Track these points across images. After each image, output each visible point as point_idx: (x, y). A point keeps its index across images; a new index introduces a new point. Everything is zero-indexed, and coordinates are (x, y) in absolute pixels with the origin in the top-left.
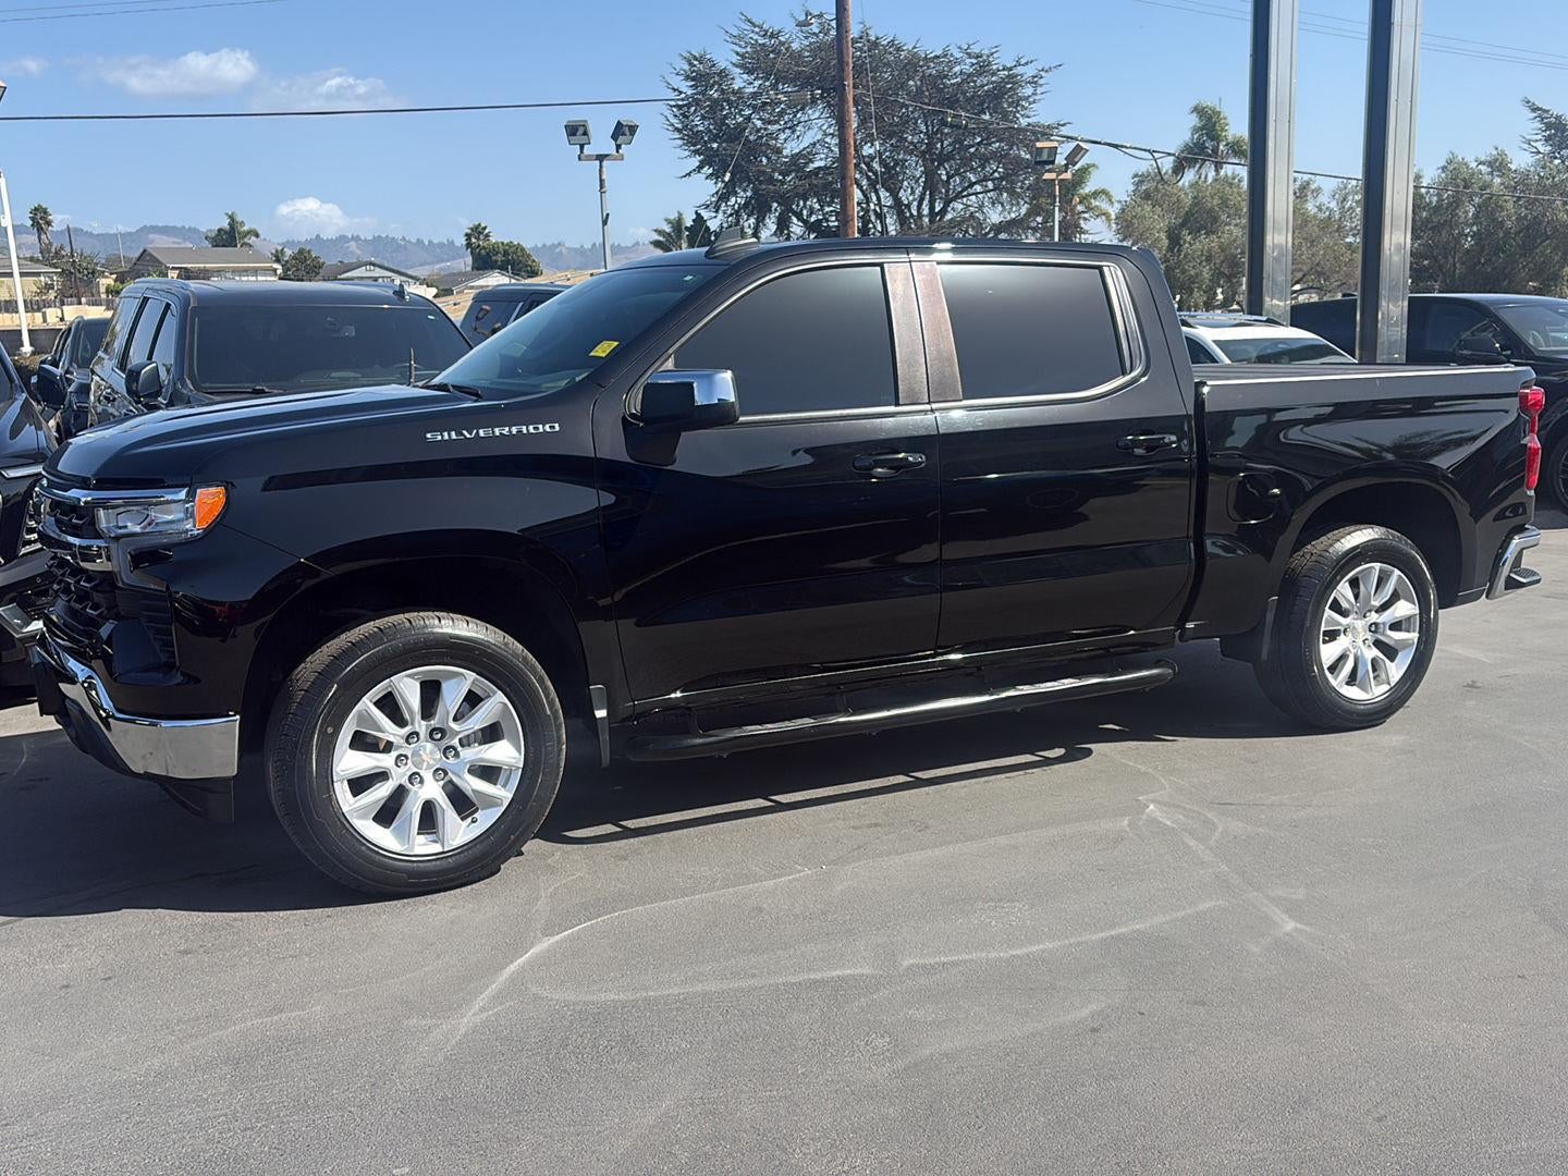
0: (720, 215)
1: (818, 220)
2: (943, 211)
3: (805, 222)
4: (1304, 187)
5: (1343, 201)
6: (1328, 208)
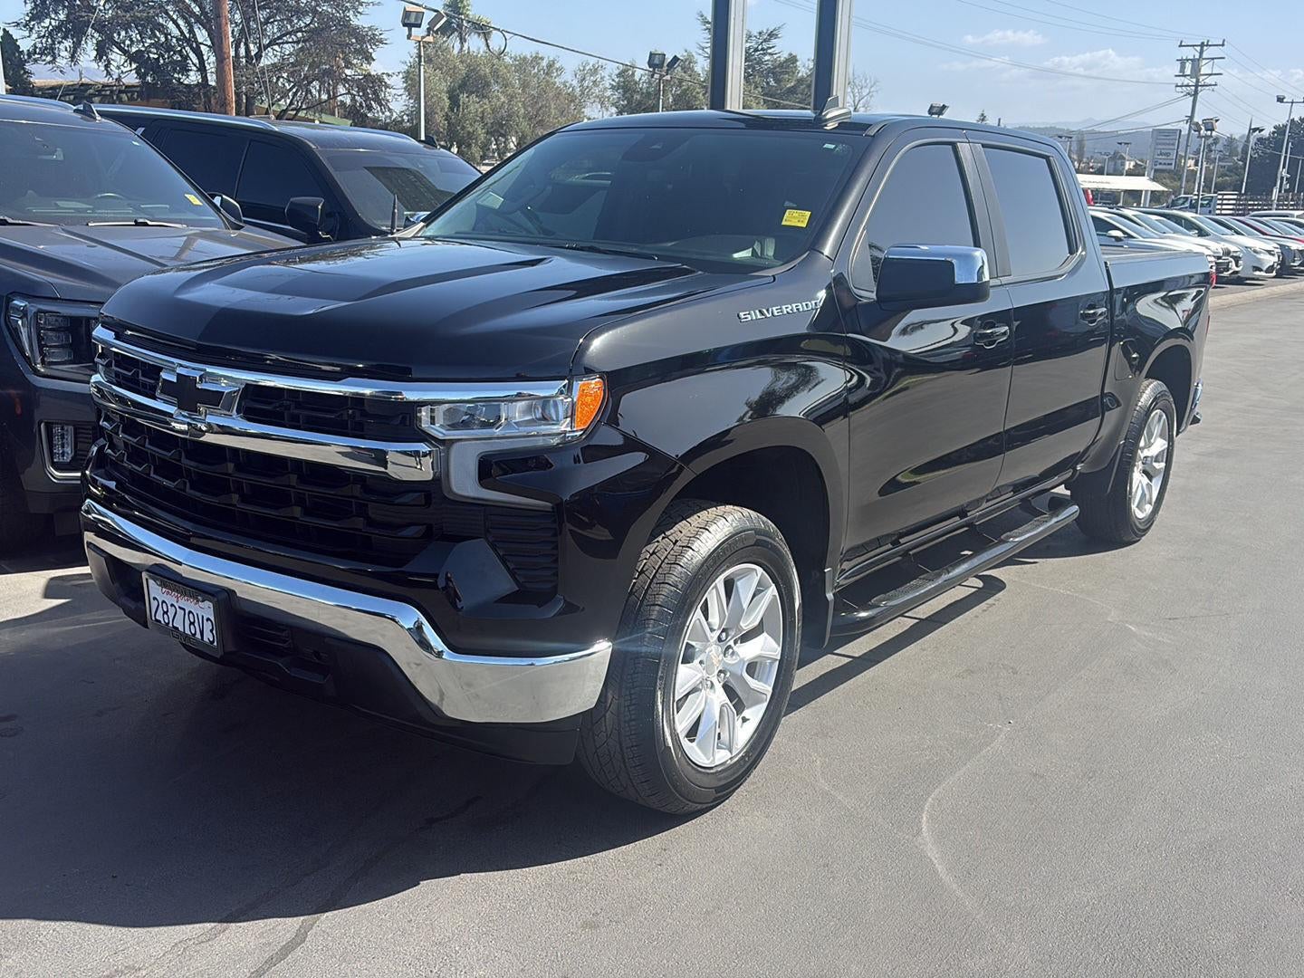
0: (34, 36)
1: (139, 51)
2: (258, 56)
3: (125, 52)
4: (550, 66)
5: (582, 81)
6: (571, 85)
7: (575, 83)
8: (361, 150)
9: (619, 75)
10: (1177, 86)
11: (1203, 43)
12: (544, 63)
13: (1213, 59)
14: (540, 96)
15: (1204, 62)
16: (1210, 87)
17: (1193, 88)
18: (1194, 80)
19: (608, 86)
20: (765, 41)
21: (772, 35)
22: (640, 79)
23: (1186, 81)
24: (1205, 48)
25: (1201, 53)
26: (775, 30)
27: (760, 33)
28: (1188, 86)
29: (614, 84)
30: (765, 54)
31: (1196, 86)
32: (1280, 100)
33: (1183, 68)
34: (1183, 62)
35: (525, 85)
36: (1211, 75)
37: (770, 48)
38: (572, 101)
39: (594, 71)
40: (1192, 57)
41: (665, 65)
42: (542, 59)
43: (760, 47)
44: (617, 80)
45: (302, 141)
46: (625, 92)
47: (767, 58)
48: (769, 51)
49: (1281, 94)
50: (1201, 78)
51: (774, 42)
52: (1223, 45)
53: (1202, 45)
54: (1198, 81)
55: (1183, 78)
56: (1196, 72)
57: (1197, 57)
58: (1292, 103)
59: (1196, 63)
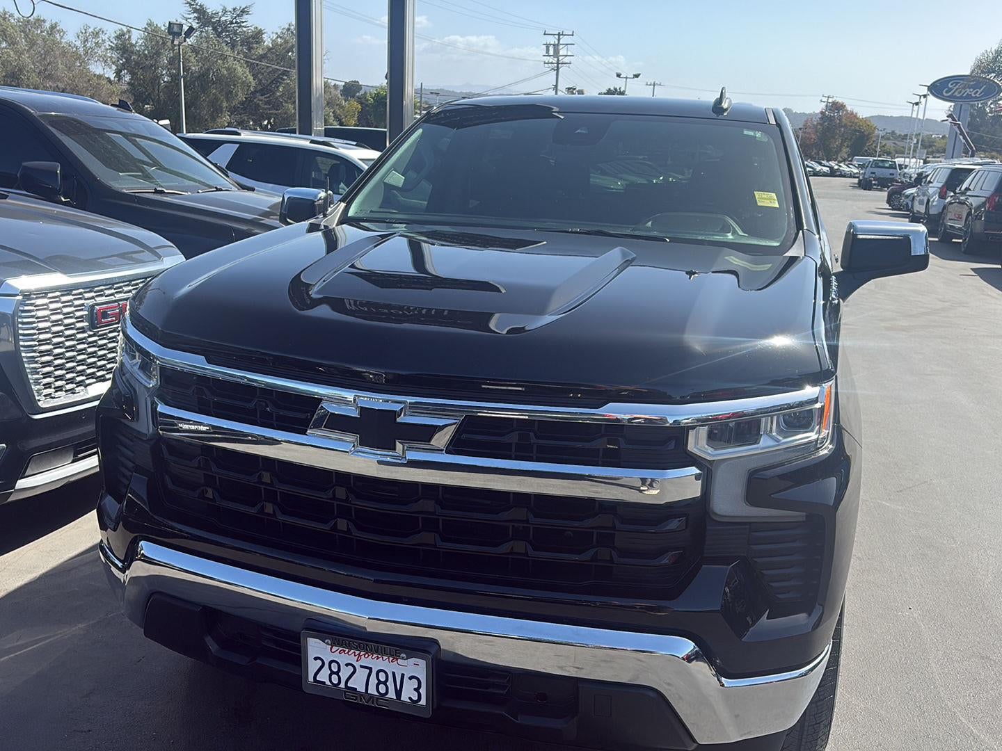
4: (53, 27)
5: (85, 42)
6: (75, 45)
7: (78, 43)
8: (53, 113)
9: (118, 38)
10: (545, 63)
11: (559, 33)
12: (47, 25)
13: (567, 44)
14: (47, 53)
15: (561, 46)
16: (567, 65)
17: (556, 65)
18: (556, 59)
19: (107, 47)
20: (238, 15)
21: (244, 12)
22: (137, 42)
23: (551, 59)
24: (561, 37)
25: (559, 40)
26: (246, 8)
27: (234, 9)
28: (552, 63)
29: (113, 46)
30: (239, 27)
31: (558, 63)
32: (619, 75)
33: (548, 50)
34: (548, 46)
35: (32, 44)
36: (567, 56)
37: (243, 22)
38: (76, 59)
39: (96, 34)
40: (553, 43)
41: (183, 33)
42: (44, 21)
43: (234, 21)
44: (115, 42)
45: (20, 106)
46: (124, 53)
47: (240, 30)
48: (243, 24)
49: (619, 72)
50: (560, 58)
51: (245, 17)
52: (573, 35)
53: (559, 34)
54: (558, 60)
55: (548, 58)
56: (556, 54)
57: (557, 43)
58: (626, 78)
59: (556, 46)
